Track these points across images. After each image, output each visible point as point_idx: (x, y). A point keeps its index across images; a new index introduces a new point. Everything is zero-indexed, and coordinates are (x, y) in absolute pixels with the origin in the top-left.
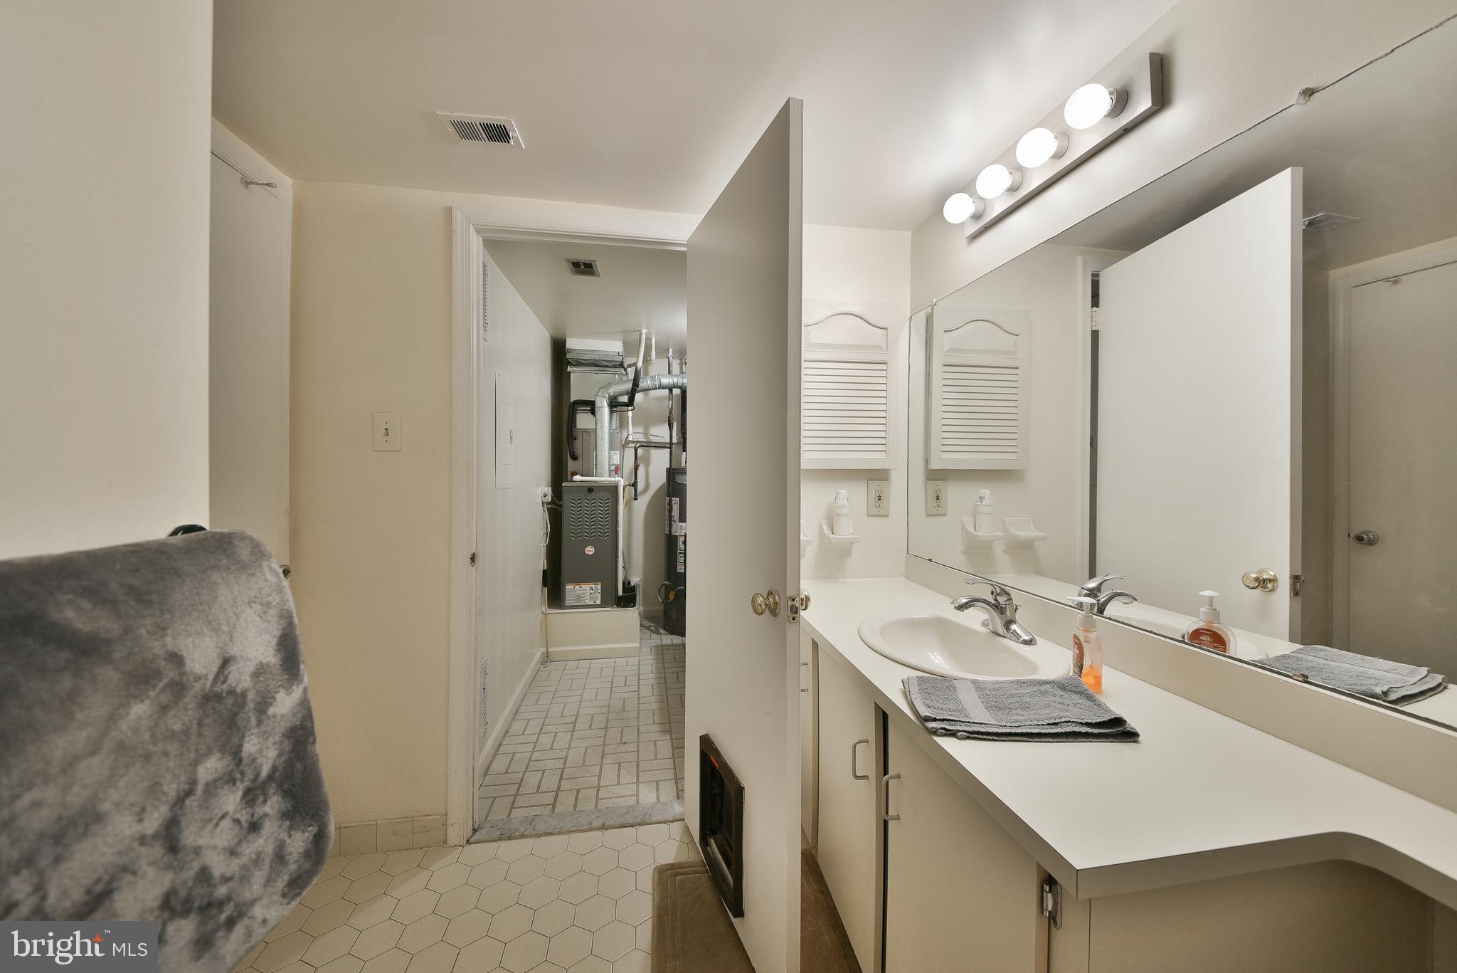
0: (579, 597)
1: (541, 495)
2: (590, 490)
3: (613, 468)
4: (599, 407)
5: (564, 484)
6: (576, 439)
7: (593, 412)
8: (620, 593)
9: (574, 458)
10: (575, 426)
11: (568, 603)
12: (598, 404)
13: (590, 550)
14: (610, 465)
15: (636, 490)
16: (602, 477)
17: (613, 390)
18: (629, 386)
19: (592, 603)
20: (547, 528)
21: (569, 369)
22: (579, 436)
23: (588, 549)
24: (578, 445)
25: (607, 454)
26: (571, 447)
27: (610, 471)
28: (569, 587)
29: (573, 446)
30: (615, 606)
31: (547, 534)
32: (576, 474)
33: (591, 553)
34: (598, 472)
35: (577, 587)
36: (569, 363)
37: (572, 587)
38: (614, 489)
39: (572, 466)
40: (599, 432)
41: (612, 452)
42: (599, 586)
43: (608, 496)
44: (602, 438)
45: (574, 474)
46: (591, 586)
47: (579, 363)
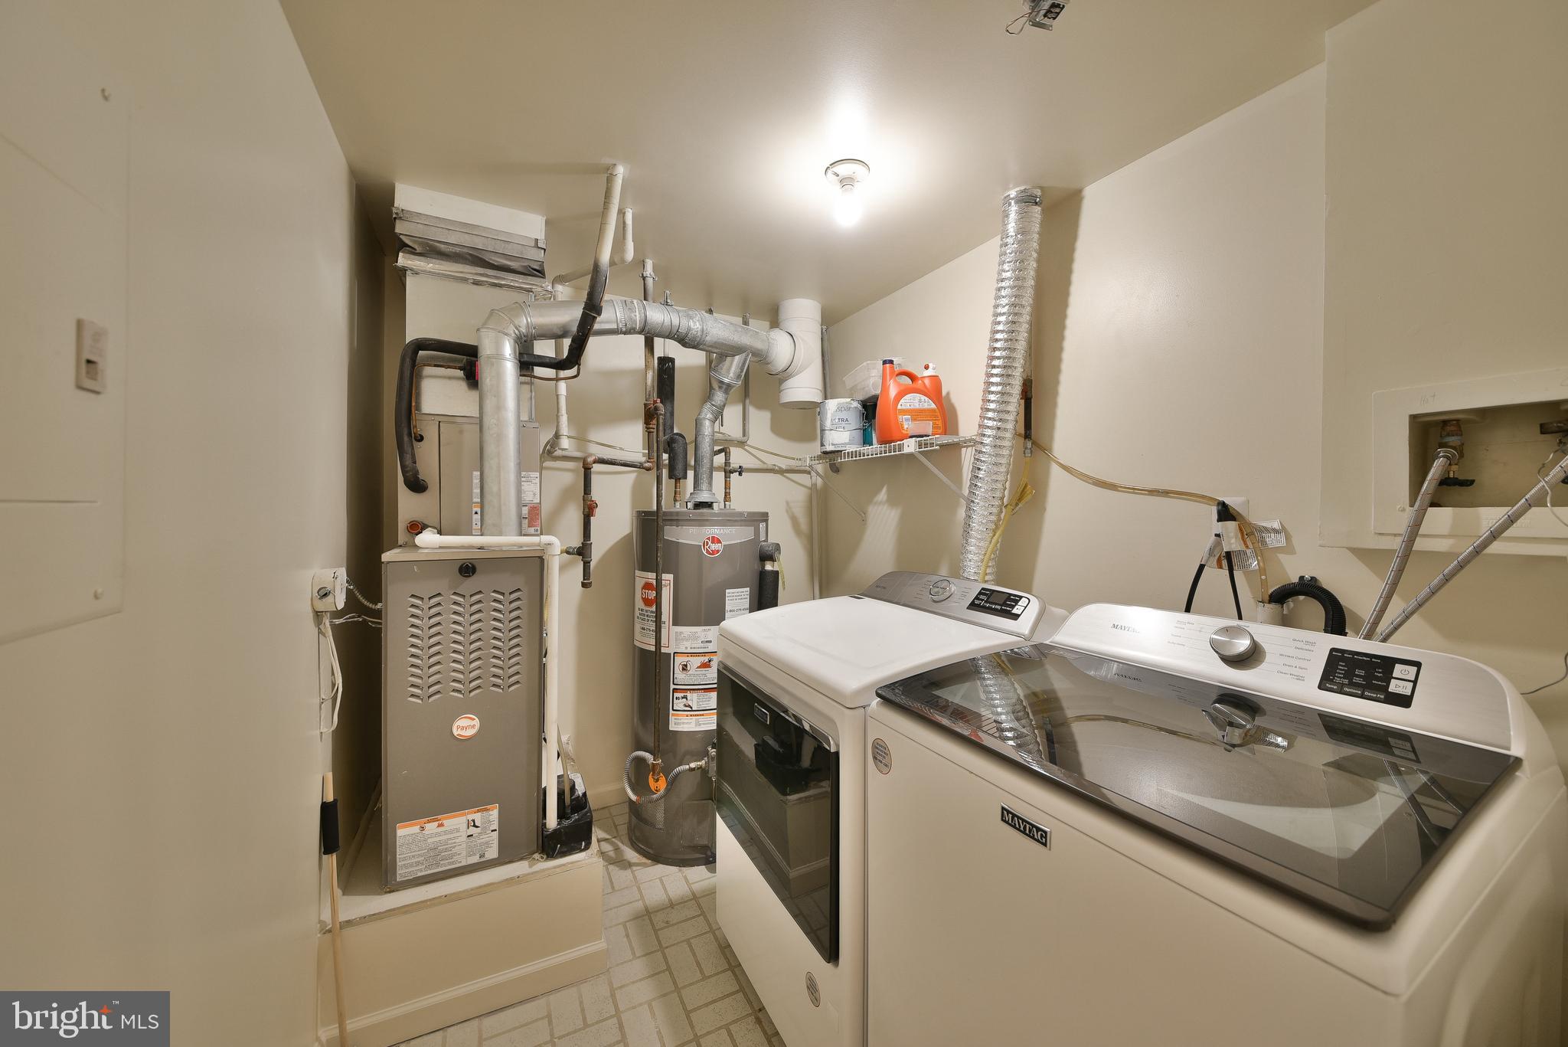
0: (435, 853)
1: (308, 592)
2: (467, 569)
3: (525, 511)
4: (489, 357)
5: (386, 557)
6: (421, 439)
7: (472, 377)
8: (552, 821)
9: (417, 485)
10: (418, 408)
11: (402, 873)
12: (486, 350)
13: (466, 726)
14: (520, 504)
15: (586, 565)
16: (500, 534)
17: (525, 322)
18: (572, 316)
19: (475, 859)
20: (334, 685)
21: (403, 260)
22: (430, 432)
23: (462, 722)
24: (427, 457)
25: (512, 477)
26: (408, 457)
27: (521, 518)
28: (405, 832)
29: (413, 456)
30: (537, 856)
31: (334, 699)
32: (424, 527)
33: (470, 733)
34: (488, 520)
35: (431, 827)
36: (403, 246)
37: (416, 829)
38: (535, 564)
39: (408, 505)
40: (489, 421)
41: (523, 474)
42: (494, 814)
43: (519, 581)
44: (500, 437)
45: (416, 528)
46: (471, 817)
47: (432, 251)
